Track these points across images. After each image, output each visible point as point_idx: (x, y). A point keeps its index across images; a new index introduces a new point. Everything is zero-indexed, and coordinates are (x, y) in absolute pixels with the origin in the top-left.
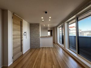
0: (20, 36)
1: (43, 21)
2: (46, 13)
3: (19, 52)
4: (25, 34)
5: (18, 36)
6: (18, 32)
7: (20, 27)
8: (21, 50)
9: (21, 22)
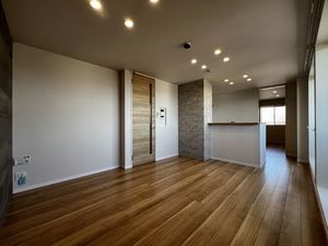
0: (149, 119)
1: (208, 71)
2: (187, 46)
3: (145, 152)
4: (163, 114)
5: (143, 118)
6: (143, 109)
7: (148, 97)
8: (151, 149)
9: (151, 87)
